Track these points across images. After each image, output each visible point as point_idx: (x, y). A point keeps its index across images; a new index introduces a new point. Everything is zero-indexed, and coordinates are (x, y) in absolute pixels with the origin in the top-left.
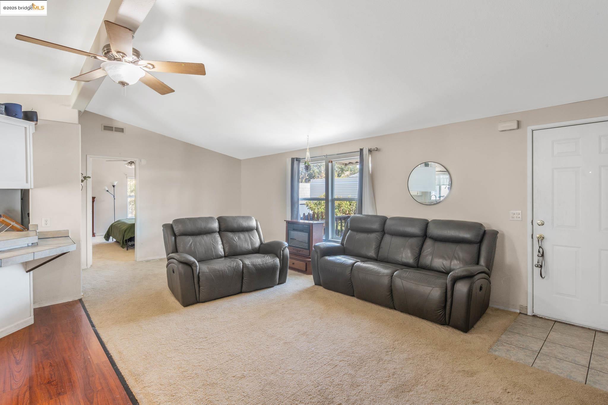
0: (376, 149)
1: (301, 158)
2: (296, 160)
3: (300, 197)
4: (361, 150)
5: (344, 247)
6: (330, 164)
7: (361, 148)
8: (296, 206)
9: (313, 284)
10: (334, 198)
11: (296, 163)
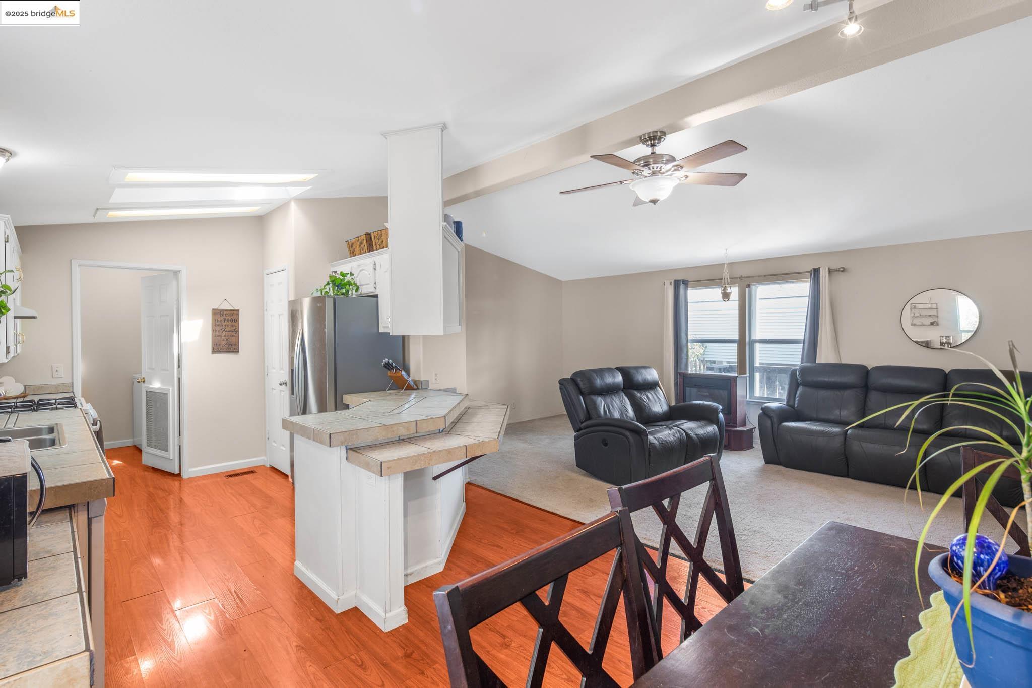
0: (841, 269)
1: (689, 280)
2: (683, 283)
3: (690, 337)
4: (816, 271)
5: (796, 410)
6: (747, 289)
7: (815, 268)
8: (685, 352)
9: (763, 462)
10: (753, 340)
11: (682, 287)
